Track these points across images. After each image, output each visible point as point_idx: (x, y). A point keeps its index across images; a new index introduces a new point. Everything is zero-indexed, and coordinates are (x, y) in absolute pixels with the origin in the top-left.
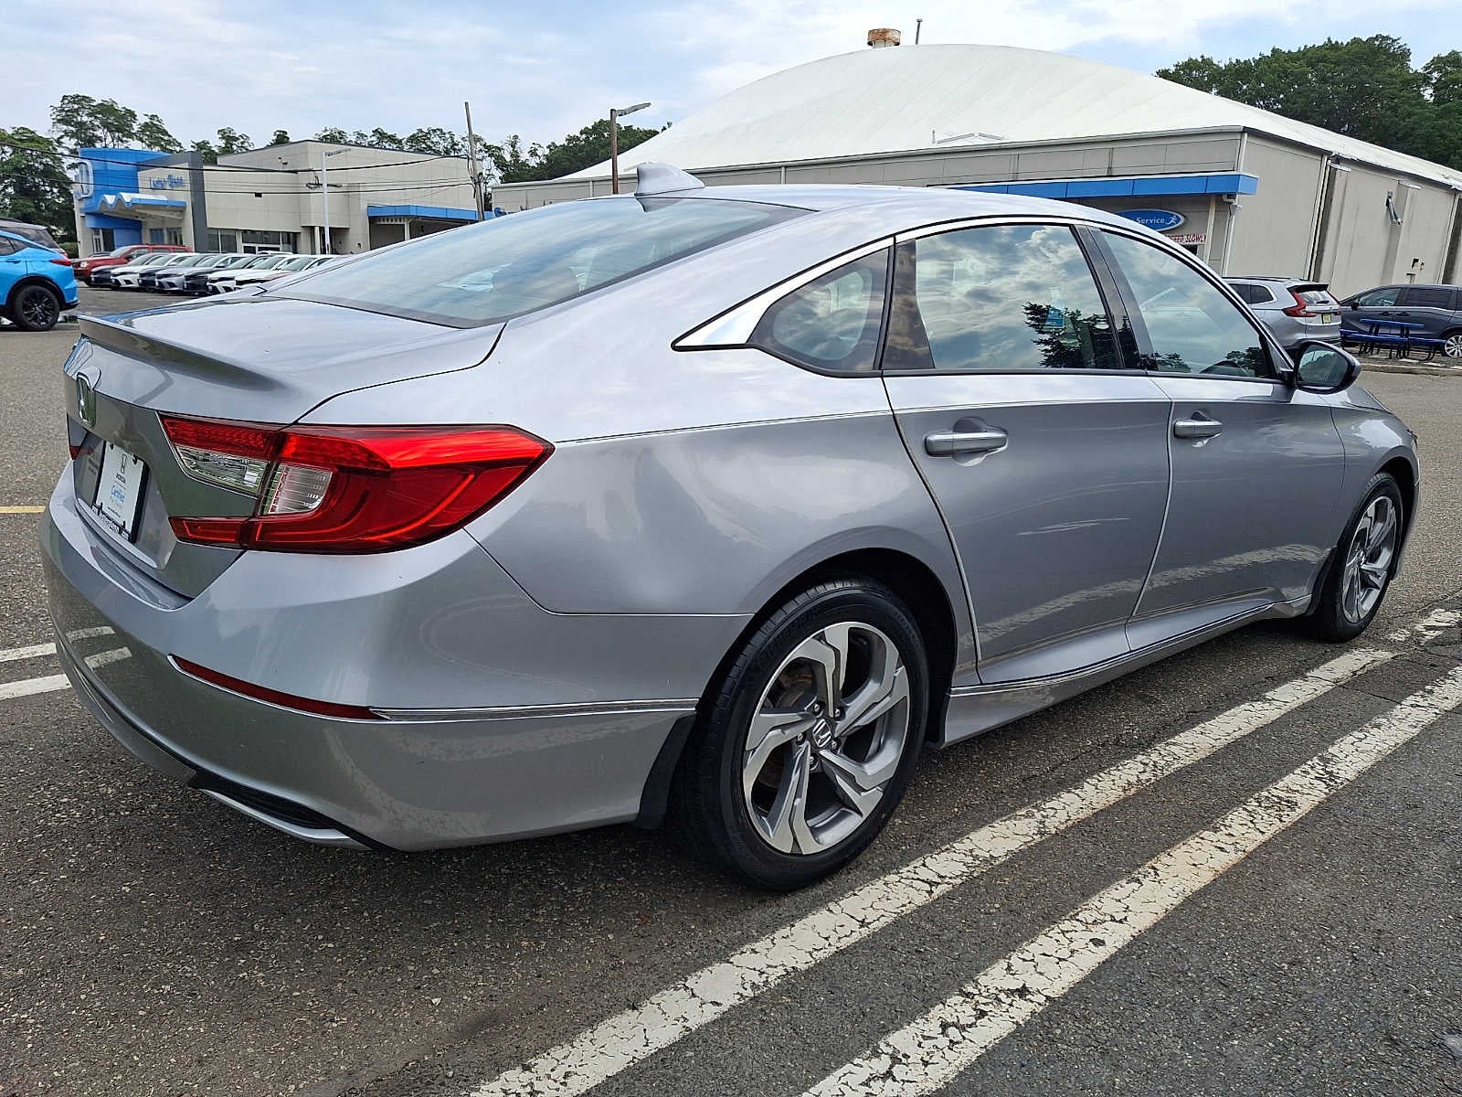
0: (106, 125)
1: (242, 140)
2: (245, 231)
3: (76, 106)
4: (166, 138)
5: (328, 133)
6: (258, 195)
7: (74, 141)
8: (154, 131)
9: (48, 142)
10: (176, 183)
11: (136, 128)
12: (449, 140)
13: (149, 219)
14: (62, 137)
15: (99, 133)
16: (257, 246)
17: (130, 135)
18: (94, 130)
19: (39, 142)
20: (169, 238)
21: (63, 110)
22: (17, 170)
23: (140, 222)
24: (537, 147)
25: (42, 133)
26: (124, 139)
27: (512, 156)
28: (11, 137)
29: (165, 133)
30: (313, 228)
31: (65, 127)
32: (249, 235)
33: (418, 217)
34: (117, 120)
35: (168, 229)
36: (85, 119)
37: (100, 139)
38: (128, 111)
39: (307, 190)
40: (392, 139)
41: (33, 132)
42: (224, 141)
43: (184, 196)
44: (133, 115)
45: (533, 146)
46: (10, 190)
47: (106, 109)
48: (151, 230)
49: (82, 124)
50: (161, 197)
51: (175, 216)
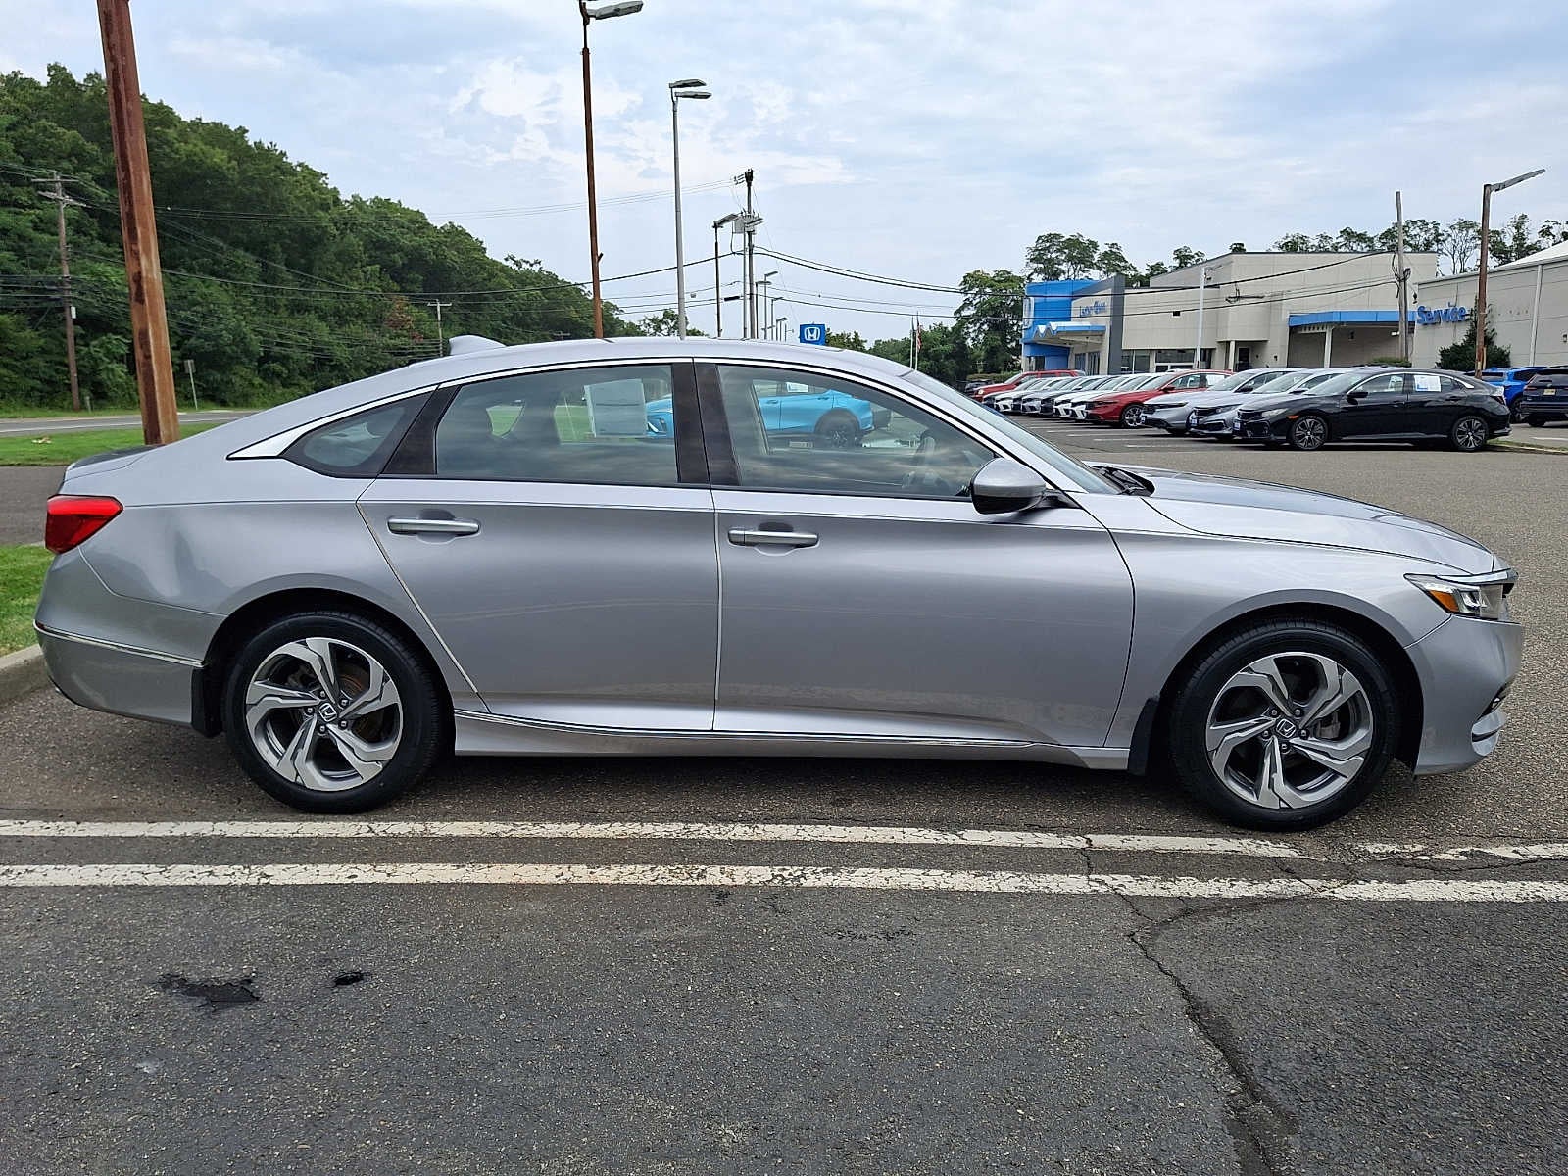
0: (1070, 258)
1: (1197, 257)
2: (1160, 351)
3: (1047, 244)
4: (1122, 264)
5: (1289, 240)
6: (1177, 313)
7: (1041, 277)
8: (1113, 259)
9: (1021, 280)
10: (1099, 308)
11: (1096, 257)
12: (1432, 231)
13: (1077, 345)
14: (1032, 274)
15: (1064, 267)
16: (1169, 364)
17: (1091, 265)
18: (1059, 264)
19: (1012, 281)
20: (1089, 362)
21: (1037, 250)
22: (992, 308)
23: (1069, 348)
24: (1551, 224)
25: (1016, 273)
26: (1086, 269)
27: (1515, 238)
28: (992, 279)
29: (1122, 259)
30: (1228, 343)
31: (1035, 265)
32: (1161, 354)
33: (1342, 323)
34: (1080, 251)
35: (1089, 353)
36: (1054, 255)
37: (1063, 272)
38: (1091, 242)
39: (1227, 303)
40: (1362, 238)
41: (1010, 273)
42: (1178, 260)
43: (1104, 321)
44: (1094, 245)
45: (1547, 224)
46: (985, 327)
47: (1074, 243)
48: (1076, 355)
49: (1050, 260)
50: (1086, 323)
51: (1095, 341)
